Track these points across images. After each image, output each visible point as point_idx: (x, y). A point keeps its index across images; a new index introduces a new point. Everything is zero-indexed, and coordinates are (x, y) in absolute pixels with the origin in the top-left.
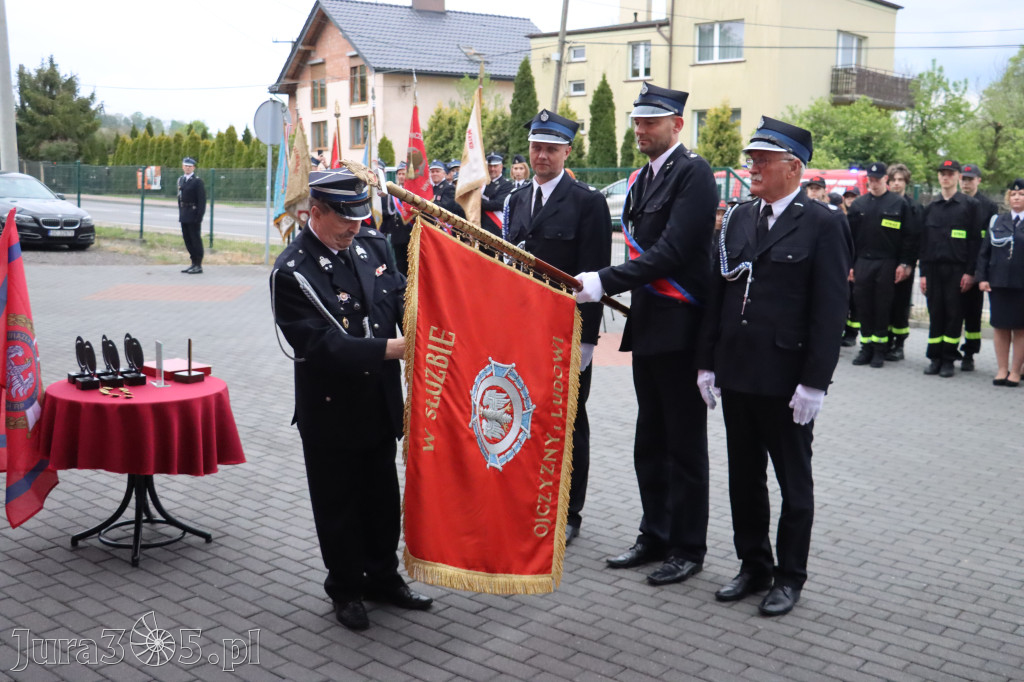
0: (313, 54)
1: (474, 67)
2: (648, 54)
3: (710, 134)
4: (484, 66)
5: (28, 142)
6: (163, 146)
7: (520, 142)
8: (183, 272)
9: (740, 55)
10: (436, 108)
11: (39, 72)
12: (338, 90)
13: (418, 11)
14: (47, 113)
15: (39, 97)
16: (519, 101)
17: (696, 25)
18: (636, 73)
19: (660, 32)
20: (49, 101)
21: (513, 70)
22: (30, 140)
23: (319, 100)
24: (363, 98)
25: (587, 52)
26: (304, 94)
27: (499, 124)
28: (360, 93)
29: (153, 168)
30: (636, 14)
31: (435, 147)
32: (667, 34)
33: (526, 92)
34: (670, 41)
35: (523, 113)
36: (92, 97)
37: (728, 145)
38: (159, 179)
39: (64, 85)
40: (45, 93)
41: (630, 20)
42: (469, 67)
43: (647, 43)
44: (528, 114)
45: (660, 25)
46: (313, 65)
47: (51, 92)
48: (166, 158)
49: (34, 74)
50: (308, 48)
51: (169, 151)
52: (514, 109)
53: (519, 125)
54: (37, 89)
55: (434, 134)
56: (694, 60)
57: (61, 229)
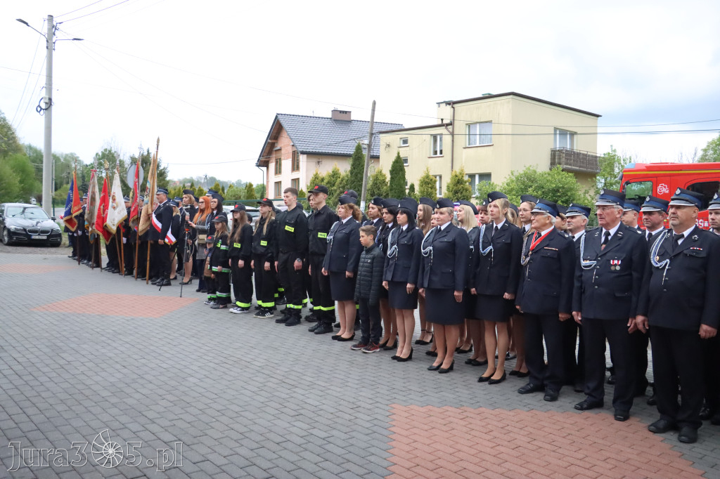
0: (276, 145)
2: (441, 140)
3: (451, 186)
9: (491, 141)
10: (315, 173)
12: (287, 164)
13: (334, 120)
16: (354, 168)
17: (467, 124)
18: (435, 153)
19: (447, 129)
21: (352, 151)
23: (278, 171)
24: (298, 168)
25: (409, 142)
26: (272, 166)
27: (344, 181)
28: (296, 167)
30: (442, 120)
32: (451, 130)
34: (452, 134)
35: (356, 175)
37: (462, 193)
41: (440, 123)
43: (441, 135)
44: (359, 175)
45: (447, 125)
46: (276, 151)
50: (274, 141)
52: (351, 172)
56: (465, 145)
57: (39, 235)
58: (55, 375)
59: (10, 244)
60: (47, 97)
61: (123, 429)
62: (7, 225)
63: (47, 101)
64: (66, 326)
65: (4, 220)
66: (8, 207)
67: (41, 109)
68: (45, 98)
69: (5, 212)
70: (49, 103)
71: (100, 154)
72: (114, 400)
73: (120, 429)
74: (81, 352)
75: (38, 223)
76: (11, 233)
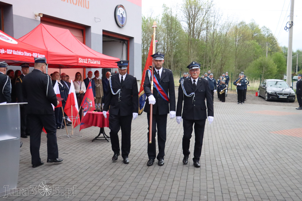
8: (296, 109)
57: (283, 96)
58: (272, 162)
59: (268, 100)
60: (291, 21)
61: (297, 189)
62: (267, 91)
63: (290, 23)
64: (285, 142)
65: (266, 88)
66: (268, 81)
67: (287, 28)
68: (289, 22)
69: (267, 84)
70: (292, 24)
72: (297, 177)
73: (295, 189)
74: (288, 154)
75: (283, 89)
76: (269, 95)
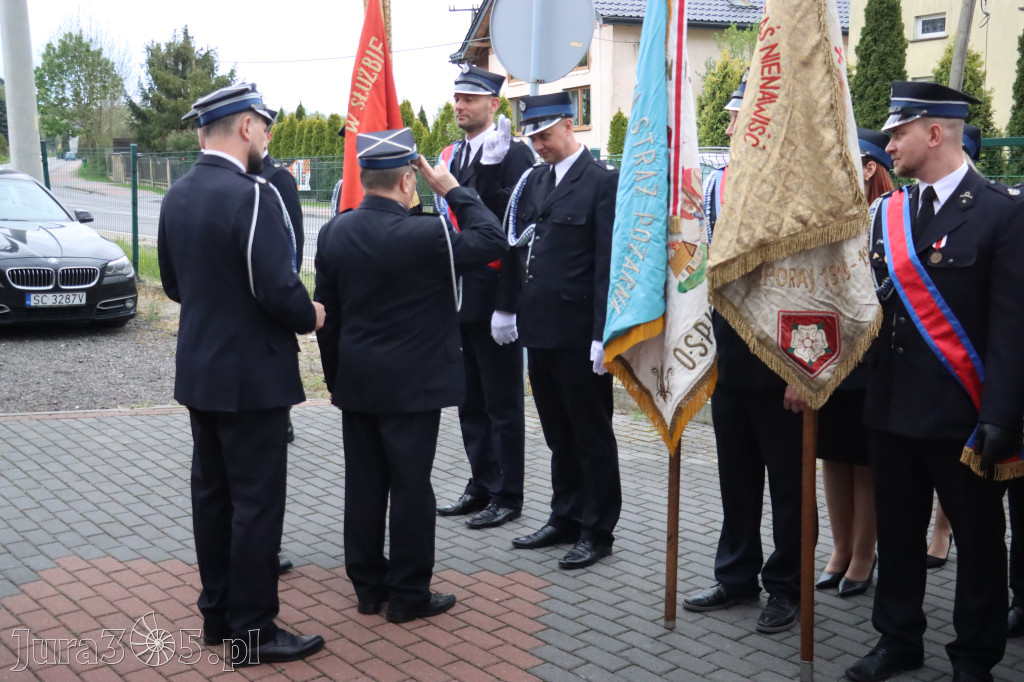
1: (745, 14)
4: (751, 15)
5: (152, 135)
6: (315, 132)
7: (875, 108)
11: (169, 46)
14: (175, 97)
15: (170, 76)
16: (875, 41)
20: (179, 81)
22: (157, 131)
29: (301, 162)
31: (720, 121)
33: (887, 24)
35: (883, 61)
36: (232, 73)
38: (308, 176)
39: (197, 61)
40: (176, 72)
42: (734, 14)
44: (890, 60)
47: (184, 70)
48: (317, 149)
49: (163, 48)
51: (323, 139)
53: (875, 80)
54: (166, 67)
55: (717, 101)
57: (56, 290)
71: (56, 45)
